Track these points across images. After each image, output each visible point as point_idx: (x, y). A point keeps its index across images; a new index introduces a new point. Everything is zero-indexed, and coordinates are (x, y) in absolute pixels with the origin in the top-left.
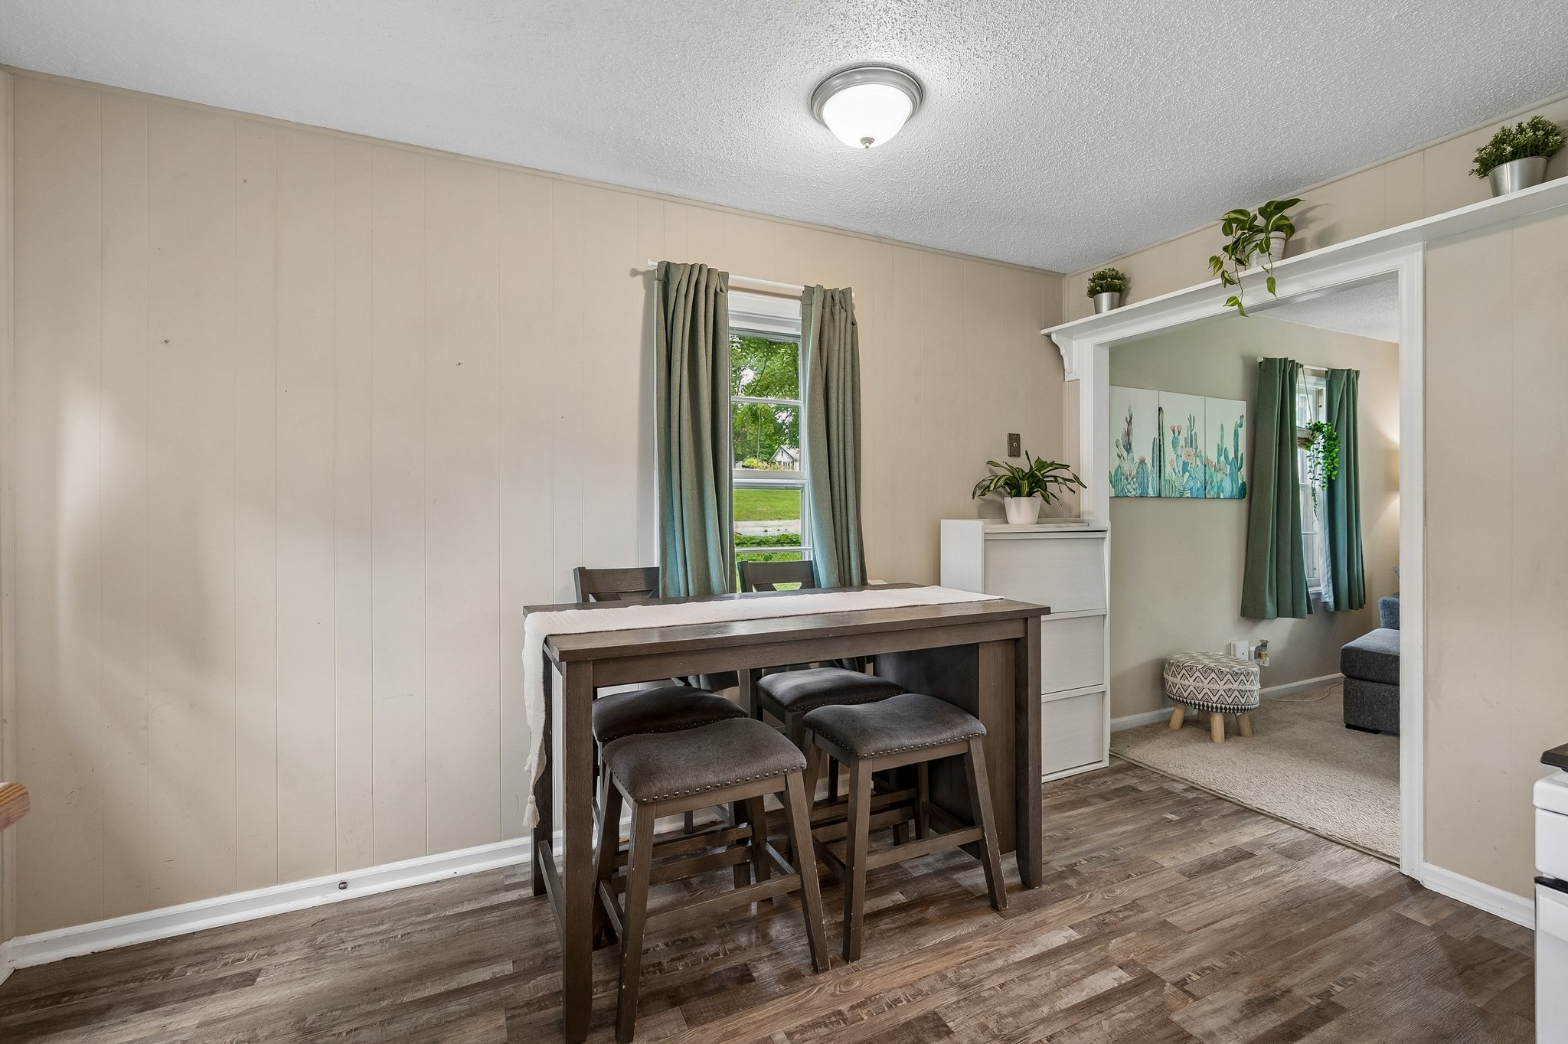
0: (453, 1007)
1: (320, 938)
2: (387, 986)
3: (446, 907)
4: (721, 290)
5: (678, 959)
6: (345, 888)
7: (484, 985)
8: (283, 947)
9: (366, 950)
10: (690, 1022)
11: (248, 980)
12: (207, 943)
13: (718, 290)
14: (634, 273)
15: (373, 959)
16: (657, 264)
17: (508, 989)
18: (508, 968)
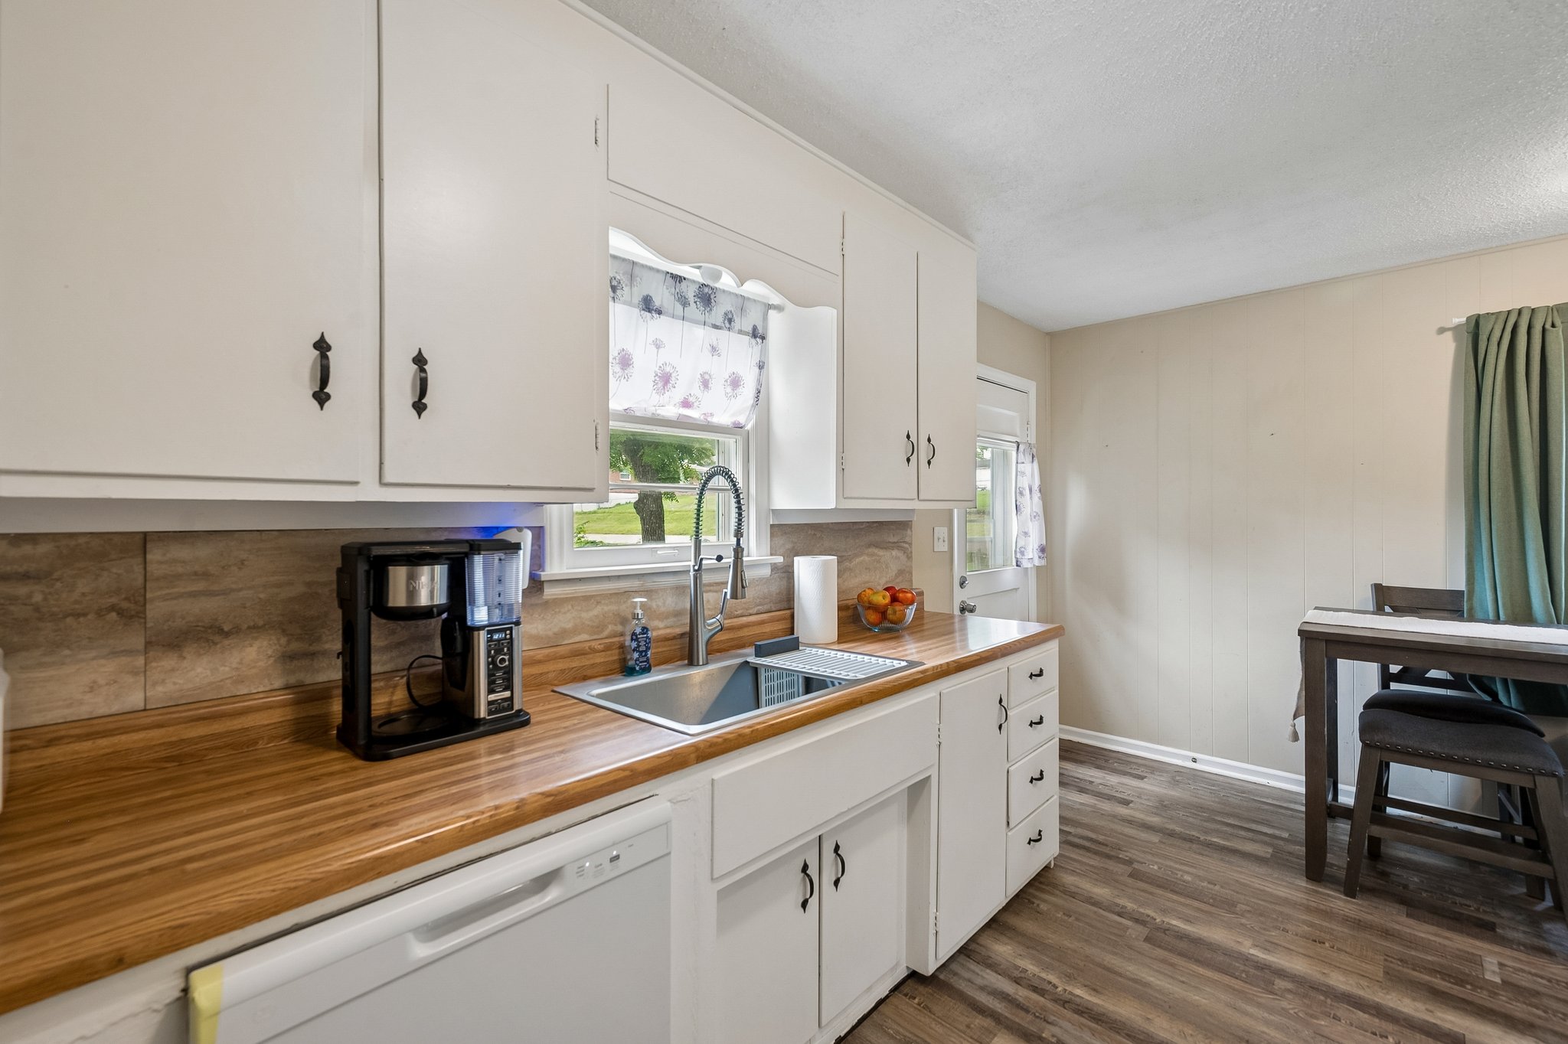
0: (1243, 833)
1: (1178, 778)
2: (1208, 809)
3: (1257, 796)
4: (1553, 326)
5: (1426, 891)
6: (1195, 762)
7: (1266, 834)
8: (1158, 773)
9: (1200, 792)
10: (1408, 915)
11: (1142, 778)
12: (1124, 758)
13: (1548, 326)
14: (1442, 331)
15: (1204, 797)
16: (1465, 319)
17: (1281, 843)
18: (1285, 835)
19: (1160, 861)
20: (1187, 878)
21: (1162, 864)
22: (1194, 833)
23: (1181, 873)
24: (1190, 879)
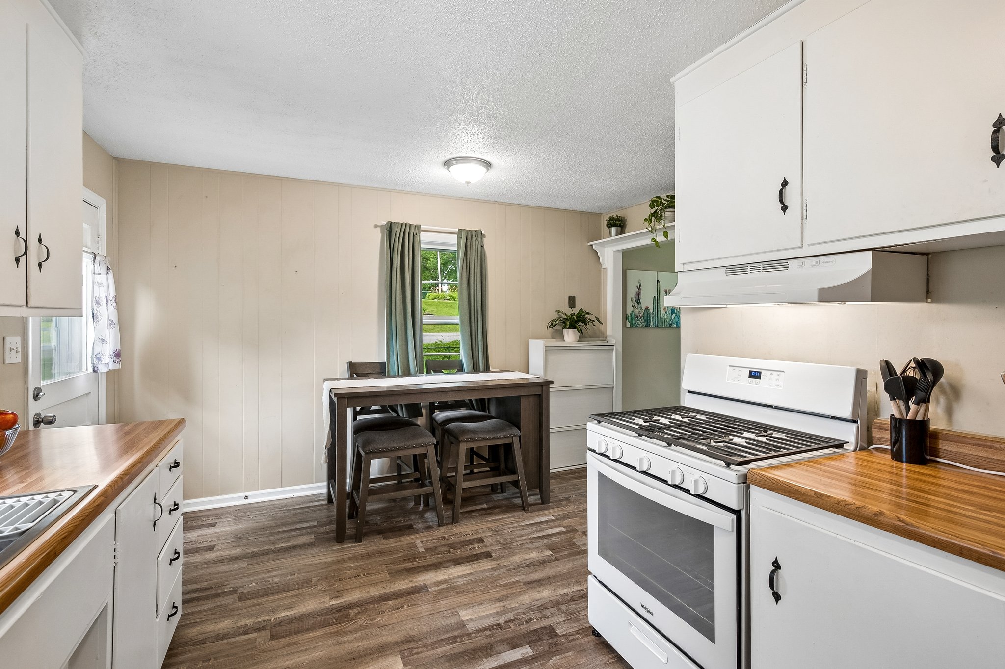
0: (294, 533)
1: (239, 515)
2: (267, 527)
3: (291, 506)
4: (416, 234)
5: (385, 522)
6: (247, 499)
7: (306, 528)
8: (224, 517)
9: (258, 518)
10: (384, 538)
11: (214, 525)
12: (193, 515)
13: (415, 234)
14: (376, 226)
15: (261, 521)
16: (386, 223)
17: (316, 529)
18: (316, 523)
19: (254, 578)
20: (276, 579)
21: (257, 579)
22: (266, 548)
23: (271, 579)
24: (278, 579)
